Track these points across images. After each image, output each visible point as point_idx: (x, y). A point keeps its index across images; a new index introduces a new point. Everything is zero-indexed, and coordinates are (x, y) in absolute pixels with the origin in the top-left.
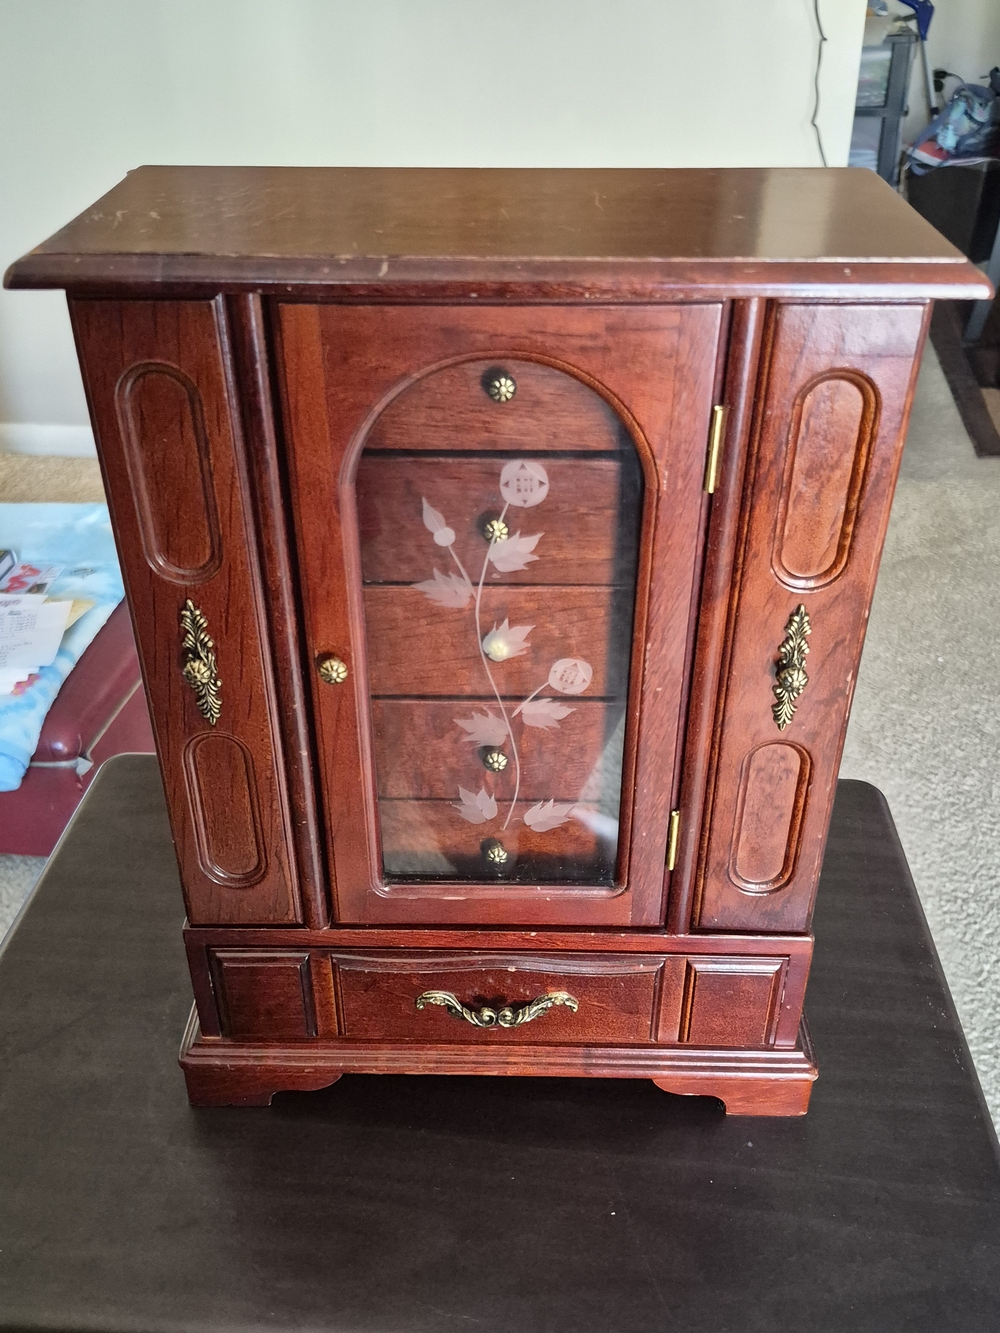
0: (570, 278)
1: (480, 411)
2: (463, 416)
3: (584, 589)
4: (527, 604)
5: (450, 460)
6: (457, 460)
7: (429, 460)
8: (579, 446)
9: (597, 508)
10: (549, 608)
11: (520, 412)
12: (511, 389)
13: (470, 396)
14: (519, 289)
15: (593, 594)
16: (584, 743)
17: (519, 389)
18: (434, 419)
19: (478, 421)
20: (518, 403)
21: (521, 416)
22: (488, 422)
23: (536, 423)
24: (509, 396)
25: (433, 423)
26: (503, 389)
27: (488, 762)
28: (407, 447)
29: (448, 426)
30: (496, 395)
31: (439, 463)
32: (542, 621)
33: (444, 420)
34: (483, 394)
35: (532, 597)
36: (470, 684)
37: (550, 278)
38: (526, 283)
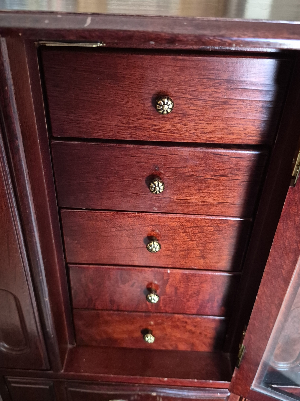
0: (222, 33)
1: (150, 118)
2: (140, 121)
3: (203, 217)
4: (171, 223)
5: (132, 146)
6: (135, 146)
7: (120, 146)
8: (209, 141)
9: (215, 176)
10: (183, 226)
11: (175, 120)
12: (171, 107)
13: (145, 110)
14: (185, 39)
15: (208, 219)
16: (199, 290)
17: (175, 106)
18: (123, 123)
19: (149, 125)
20: (174, 115)
21: (174, 122)
22: (155, 125)
23: (184, 127)
24: (169, 111)
25: (122, 125)
26: (166, 107)
27: (148, 299)
28: (107, 138)
29: (131, 127)
30: (161, 110)
31: (125, 148)
32: (178, 232)
33: (128, 123)
34: (152, 109)
35: (174, 220)
36: (138, 260)
37: (207, 32)
38: (190, 35)
